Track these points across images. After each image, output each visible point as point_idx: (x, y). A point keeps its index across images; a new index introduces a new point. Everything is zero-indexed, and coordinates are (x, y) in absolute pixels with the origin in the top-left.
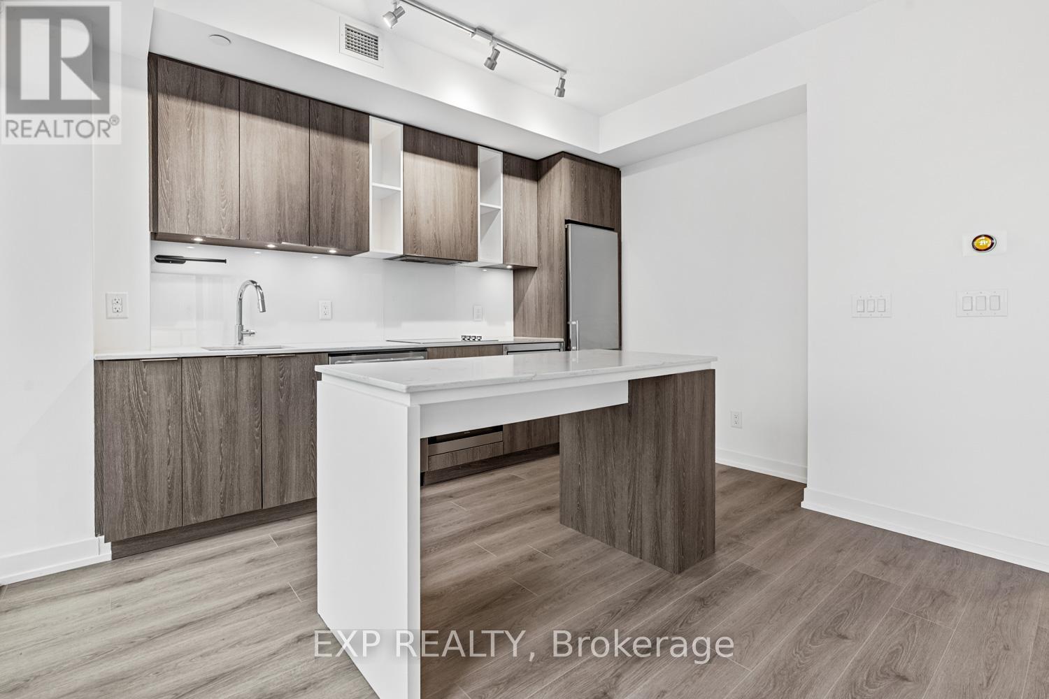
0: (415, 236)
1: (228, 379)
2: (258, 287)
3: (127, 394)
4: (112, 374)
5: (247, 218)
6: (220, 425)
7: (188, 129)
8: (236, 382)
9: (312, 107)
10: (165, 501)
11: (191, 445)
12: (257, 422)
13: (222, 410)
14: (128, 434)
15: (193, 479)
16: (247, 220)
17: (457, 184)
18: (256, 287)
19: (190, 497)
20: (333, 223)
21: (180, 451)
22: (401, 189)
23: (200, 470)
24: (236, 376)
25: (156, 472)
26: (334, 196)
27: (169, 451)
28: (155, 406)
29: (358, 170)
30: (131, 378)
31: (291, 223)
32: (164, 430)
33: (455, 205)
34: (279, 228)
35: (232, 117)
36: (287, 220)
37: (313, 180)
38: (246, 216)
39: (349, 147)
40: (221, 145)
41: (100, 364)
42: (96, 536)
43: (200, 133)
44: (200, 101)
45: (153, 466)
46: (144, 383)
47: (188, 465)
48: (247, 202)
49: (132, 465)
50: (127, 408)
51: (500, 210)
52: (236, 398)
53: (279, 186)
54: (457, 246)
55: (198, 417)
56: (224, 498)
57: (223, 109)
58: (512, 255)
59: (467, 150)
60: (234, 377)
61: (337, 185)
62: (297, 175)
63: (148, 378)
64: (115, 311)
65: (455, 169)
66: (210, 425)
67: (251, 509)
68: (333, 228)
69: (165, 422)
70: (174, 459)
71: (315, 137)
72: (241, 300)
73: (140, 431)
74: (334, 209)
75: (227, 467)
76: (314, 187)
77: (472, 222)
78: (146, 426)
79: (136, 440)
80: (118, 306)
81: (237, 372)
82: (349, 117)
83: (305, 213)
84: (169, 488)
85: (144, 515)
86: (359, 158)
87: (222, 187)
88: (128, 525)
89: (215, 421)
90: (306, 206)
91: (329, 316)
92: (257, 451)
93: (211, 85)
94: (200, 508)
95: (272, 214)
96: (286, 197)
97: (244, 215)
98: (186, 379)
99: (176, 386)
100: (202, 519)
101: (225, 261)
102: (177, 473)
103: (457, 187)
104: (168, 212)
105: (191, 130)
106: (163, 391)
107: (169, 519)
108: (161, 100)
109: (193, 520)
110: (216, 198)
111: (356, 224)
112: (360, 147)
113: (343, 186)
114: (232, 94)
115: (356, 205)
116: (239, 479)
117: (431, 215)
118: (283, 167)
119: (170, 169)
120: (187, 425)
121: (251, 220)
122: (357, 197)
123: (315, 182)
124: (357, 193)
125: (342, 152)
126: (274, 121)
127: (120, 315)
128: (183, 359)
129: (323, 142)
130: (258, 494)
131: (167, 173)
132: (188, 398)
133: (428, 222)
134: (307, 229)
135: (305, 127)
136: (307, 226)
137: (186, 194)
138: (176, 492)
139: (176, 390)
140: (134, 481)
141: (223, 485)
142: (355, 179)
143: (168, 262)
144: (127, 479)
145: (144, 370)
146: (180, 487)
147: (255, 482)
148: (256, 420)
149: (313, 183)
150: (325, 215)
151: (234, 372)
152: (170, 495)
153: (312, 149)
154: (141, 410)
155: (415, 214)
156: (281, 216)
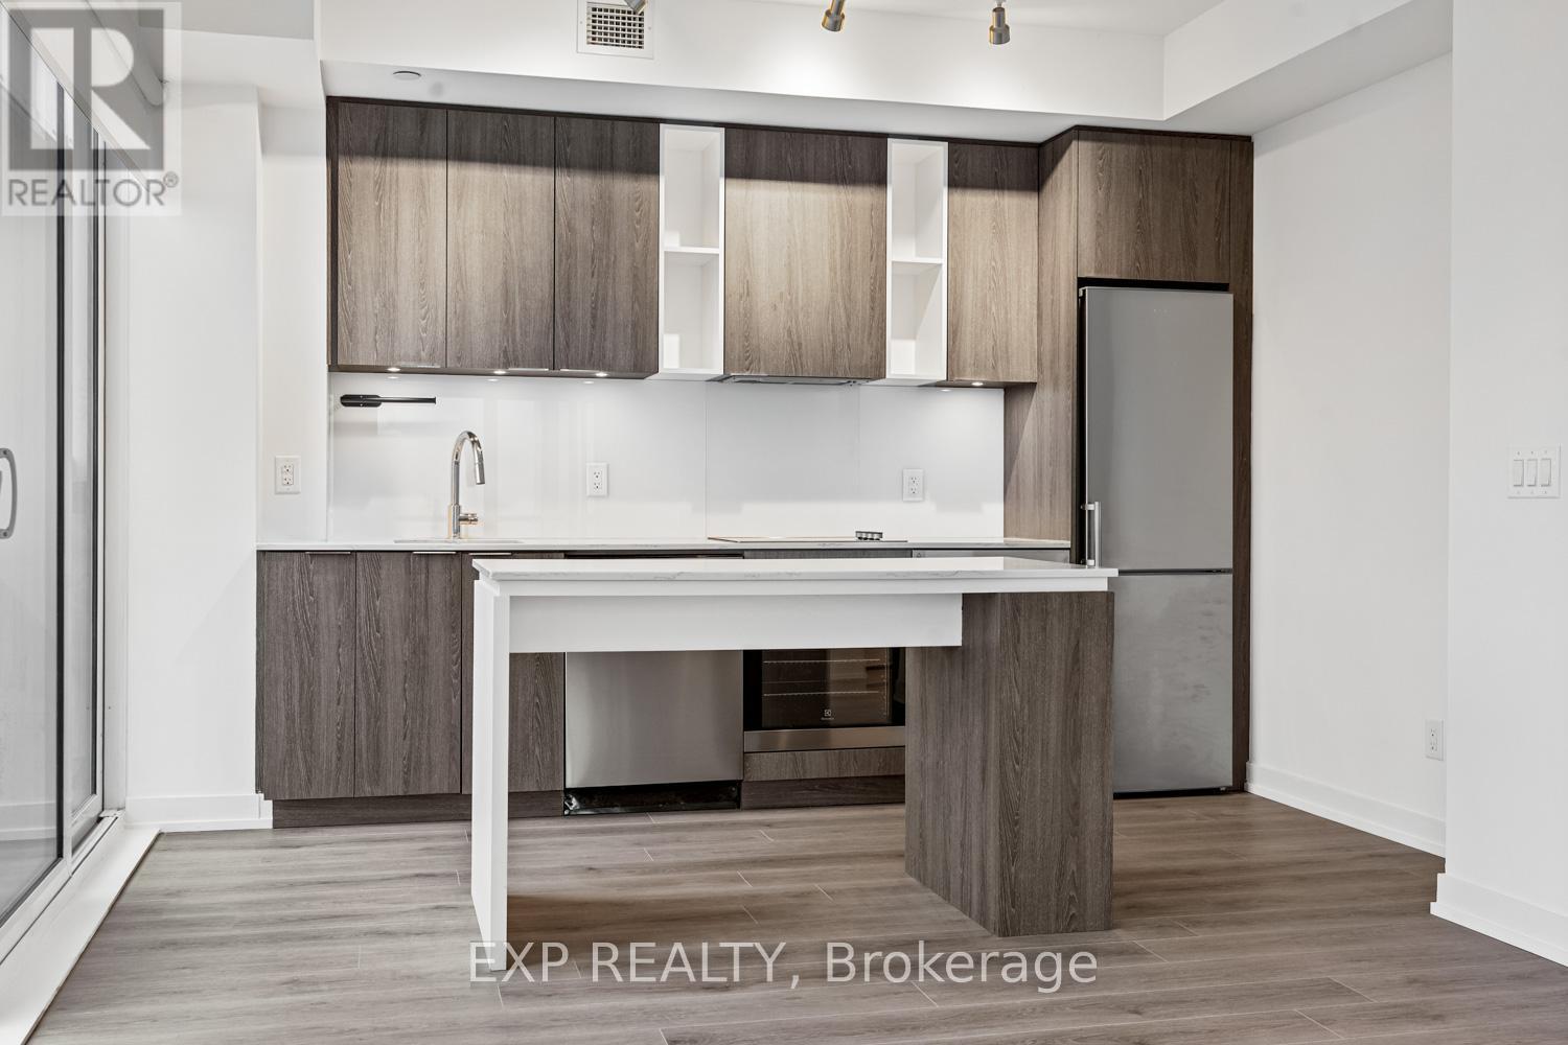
0: (747, 338)
1: (415, 587)
2: (476, 443)
3: (291, 599)
4: (275, 569)
5: (458, 333)
6: (404, 655)
7: (377, 204)
8: (426, 593)
9: (559, 129)
10: (334, 759)
11: (366, 680)
12: (455, 656)
13: (407, 634)
14: (291, 654)
15: (368, 730)
16: (458, 335)
17: (838, 224)
18: (473, 442)
19: (365, 756)
20: (593, 327)
21: (353, 687)
22: (720, 251)
23: (377, 719)
24: (427, 584)
25: (323, 714)
26: (595, 279)
27: (339, 684)
28: (323, 619)
29: (638, 227)
30: (296, 576)
31: (525, 334)
32: (333, 654)
33: (833, 269)
34: (506, 344)
35: (436, 172)
36: (518, 330)
37: (561, 255)
38: (456, 328)
39: (623, 187)
40: (421, 219)
41: (262, 554)
42: (257, 792)
43: (393, 206)
44: (392, 156)
45: (319, 704)
46: (311, 584)
47: (362, 708)
48: (458, 305)
49: (295, 700)
50: (290, 618)
51: (941, 265)
52: (427, 617)
53: (505, 273)
54: (838, 350)
55: (376, 639)
56: (408, 766)
57: (424, 162)
58: (970, 361)
59: (861, 153)
60: (423, 583)
61: (601, 260)
62: (535, 254)
63: (315, 578)
64: (285, 482)
65: (834, 196)
66: (391, 654)
67: (446, 791)
68: (593, 336)
69: (334, 642)
70: (346, 698)
71: (565, 180)
72: (457, 463)
73: (305, 651)
74: (595, 302)
75: (414, 720)
76: (563, 267)
77: (873, 299)
78: (312, 646)
79: (301, 666)
80: (289, 476)
81: (427, 577)
82: (622, 132)
83: (547, 315)
84: (339, 739)
85: (309, 771)
86: (640, 205)
87: (422, 285)
88: (290, 782)
89: (398, 649)
90: (548, 301)
91: (603, 491)
92: (455, 701)
93: (408, 127)
94: (376, 775)
95: (494, 322)
96: (517, 292)
97: (453, 327)
98: (361, 582)
99: (349, 592)
100: (379, 792)
101: (433, 401)
102: (349, 721)
103: (838, 230)
104: (350, 333)
105: (380, 205)
106: (333, 597)
107: (338, 783)
108: (342, 166)
109: (367, 790)
110: (414, 305)
111: (635, 325)
112: (644, 185)
113: (612, 259)
114: (437, 133)
115: (634, 291)
116: (429, 741)
117: (781, 294)
118: (512, 241)
119: (353, 268)
120: (362, 650)
121: (464, 334)
122: (635, 276)
123: (564, 258)
124: (636, 268)
125: (610, 198)
126: (498, 166)
127: (291, 488)
128: (358, 554)
129: (579, 186)
130: (455, 769)
131: (349, 274)
132: (363, 612)
133: (775, 307)
134: (551, 342)
135: (548, 166)
136: (551, 336)
137: (373, 302)
138: (347, 745)
139: (349, 597)
140: (298, 721)
141: (407, 747)
142: (633, 244)
143: (358, 405)
144: (290, 717)
145: (311, 567)
146: (352, 738)
147: (452, 749)
148: (454, 653)
149: (561, 261)
150: (580, 314)
151: (423, 576)
152: (340, 748)
153: (559, 201)
154: (306, 623)
155: (748, 294)
156: (508, 323)
